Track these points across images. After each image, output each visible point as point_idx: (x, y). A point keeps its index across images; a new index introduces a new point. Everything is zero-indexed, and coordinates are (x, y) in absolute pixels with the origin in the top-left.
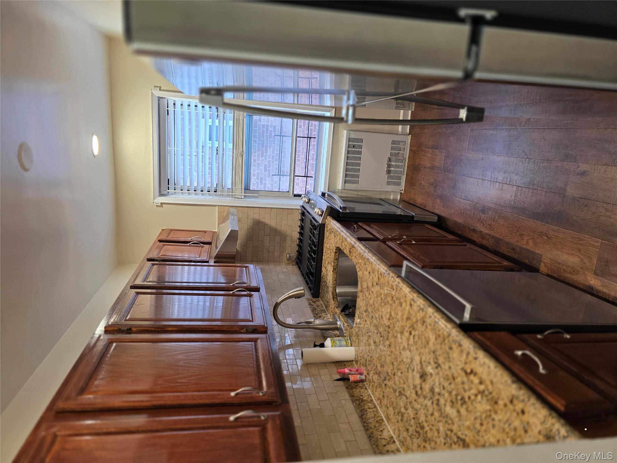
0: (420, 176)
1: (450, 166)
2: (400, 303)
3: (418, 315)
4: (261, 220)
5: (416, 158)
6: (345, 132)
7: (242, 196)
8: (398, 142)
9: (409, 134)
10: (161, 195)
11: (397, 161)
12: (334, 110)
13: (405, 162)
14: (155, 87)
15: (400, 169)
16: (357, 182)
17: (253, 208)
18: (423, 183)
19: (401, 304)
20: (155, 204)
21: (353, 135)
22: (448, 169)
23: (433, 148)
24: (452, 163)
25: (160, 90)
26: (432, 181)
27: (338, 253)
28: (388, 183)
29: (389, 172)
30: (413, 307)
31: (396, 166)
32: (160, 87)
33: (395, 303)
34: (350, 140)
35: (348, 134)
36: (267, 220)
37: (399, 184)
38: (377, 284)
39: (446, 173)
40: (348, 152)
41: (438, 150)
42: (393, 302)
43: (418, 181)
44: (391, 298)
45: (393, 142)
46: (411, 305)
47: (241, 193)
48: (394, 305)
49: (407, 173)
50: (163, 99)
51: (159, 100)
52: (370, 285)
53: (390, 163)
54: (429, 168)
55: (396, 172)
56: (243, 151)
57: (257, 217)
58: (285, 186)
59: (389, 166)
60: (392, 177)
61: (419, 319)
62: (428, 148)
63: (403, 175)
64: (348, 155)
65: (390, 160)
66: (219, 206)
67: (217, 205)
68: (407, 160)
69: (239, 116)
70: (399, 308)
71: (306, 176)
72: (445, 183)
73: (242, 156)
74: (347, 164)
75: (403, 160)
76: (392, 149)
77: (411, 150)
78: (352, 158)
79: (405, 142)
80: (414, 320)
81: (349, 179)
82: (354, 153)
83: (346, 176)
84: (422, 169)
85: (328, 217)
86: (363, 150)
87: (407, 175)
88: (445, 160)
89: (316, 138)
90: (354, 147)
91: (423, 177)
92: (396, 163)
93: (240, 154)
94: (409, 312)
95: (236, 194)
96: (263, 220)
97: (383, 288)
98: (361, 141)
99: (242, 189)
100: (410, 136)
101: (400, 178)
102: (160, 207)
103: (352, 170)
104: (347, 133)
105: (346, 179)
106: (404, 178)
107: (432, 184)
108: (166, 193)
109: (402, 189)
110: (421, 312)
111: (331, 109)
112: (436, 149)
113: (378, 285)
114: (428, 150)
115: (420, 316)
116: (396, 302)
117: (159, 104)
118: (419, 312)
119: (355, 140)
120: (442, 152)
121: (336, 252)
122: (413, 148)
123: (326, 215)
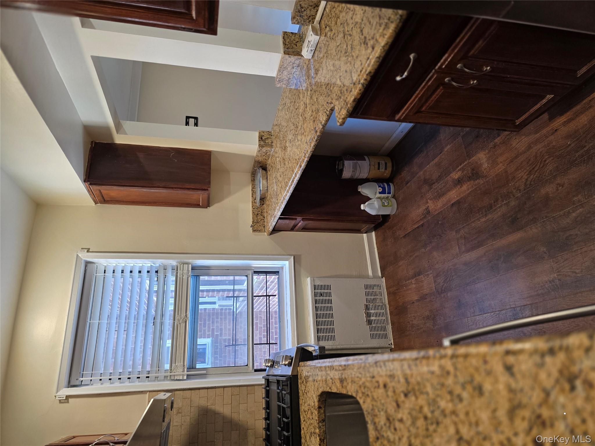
0: (409, 316)
1: (443, 285)
2: (474, 389)
3: (543, 376)
4: (209, 407)
5: (398, 298)
6: (309, 279)
7: (183, 375)
8: (372, 287)
9: (382, 277)
10: (70, 385)
11: (376, 308)
12: (292, 257)
13: (386, 309)
14: (82, 249)
15: (382, 318)
16: (333, 338)
17: (198, 391)
18: (415, 322)
19: (479, 390)
20: (57, 398)
21: (318, 283)
22: (443, 288)
23: (416, 276)
24: (446, 279)
25: (88, 251)
26: (427, 313)
27: (323, 409)
28: (372, 336)
29: (369, 322)
30: (515, 370)
31: (376, 315)
32: (89, 249)
33: (461, 400)
34: (315, 287)
35: (313, 281)
36: (218, 408)
37: (386, 336)
38: (406, 395)
39: (442, 295)
40: (316, 302)
41: (422, 276)
42: (457, 401)
43: (408, 324)
44: (448, 397)
45: (367, 287)
46: (509, 369)
47: (183, 371)
48: (460, 406)
49: (391, 321)
50: (92, 265)
51: (86, 266)
52: (391, 408)
53: (368, 311)
54: (418, 301)
55: (378, 322)
56: (186, 316)
57: (203, 403)
58: (242, 360)
59: (368, 315)
60: (375, 329)
61: (548, 383)
62: (409, 279)
63: (388, 324)
64: (317, 305)
65: (367, 308)
66: (150, 391)
67: (148, 391)
68: (388, 306)
69: (183, 275)
70: (478, 402)
71: (268, 343)
72: (445, 308)
73: (186, 322)
74: (317, 316)
75: (383, 307)
76: (367, 294)
77: (389, 294)
78: (322, 309)
79: (379, 286)
80: (536, 397)
81: (323, 334)
82: (323, 302)
83: (318, 331)
84: (409, 306)
85: (300, 363)
86: (333, 298)
87: (393, 324)
88: (435, 282)
89: (275, 295)
90: (321, 295)
91: (413, 315)
92: (375, 311)
93: (183, 320)
94: (511, 390)
95: (176, 373)
96: (213, 407)
97: (422, 393)
98: (329, 287)
99: (184, 366)
100: (384, 278)
101: (384, 329)
102: (65, 402)
103: (324, 323)
104: (311, 279)
105: (319, 334)
106: (389, 327)
107: (428, 318)
108: (78, 383)
109: (390, 342)
110: (548, 359)
111: (289, 257)
112: (419, 275)
113: (410, 395)
114: (410, 281)
115: (549, 375)
116: (465, 395)
117: (85, 271)
118: (541, 365)
119: (322, 287)
120: (428, 275)
121: (319, 407)
122: (391, 289)
123: (298, 360)
